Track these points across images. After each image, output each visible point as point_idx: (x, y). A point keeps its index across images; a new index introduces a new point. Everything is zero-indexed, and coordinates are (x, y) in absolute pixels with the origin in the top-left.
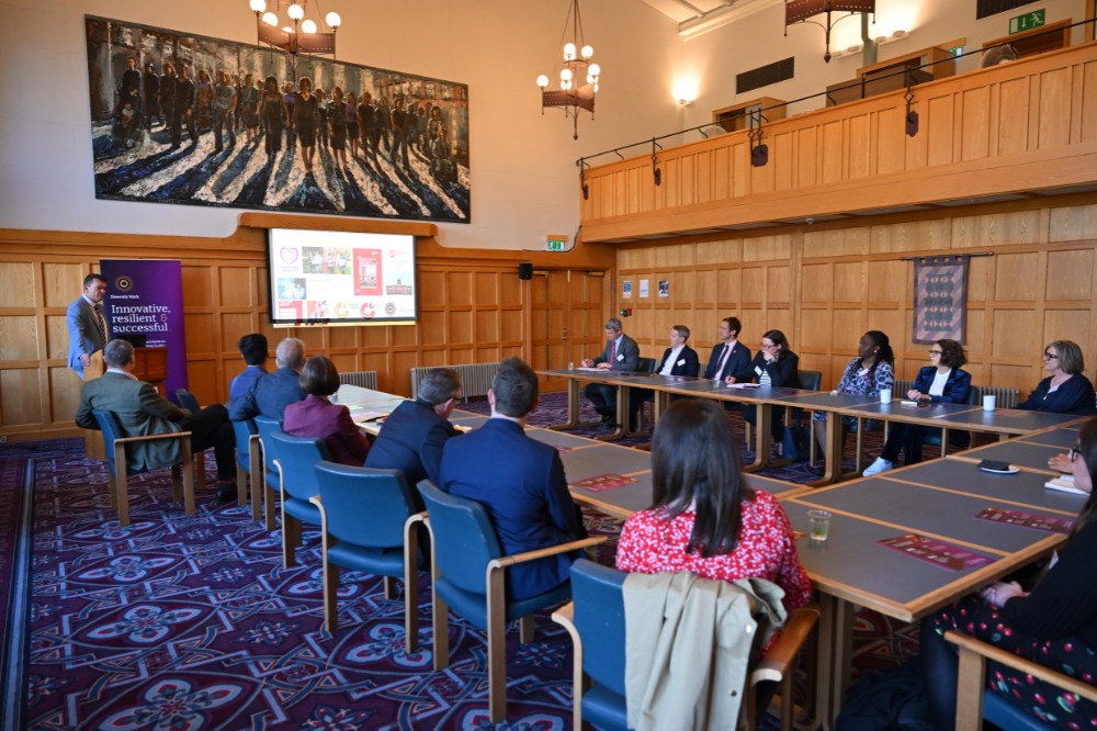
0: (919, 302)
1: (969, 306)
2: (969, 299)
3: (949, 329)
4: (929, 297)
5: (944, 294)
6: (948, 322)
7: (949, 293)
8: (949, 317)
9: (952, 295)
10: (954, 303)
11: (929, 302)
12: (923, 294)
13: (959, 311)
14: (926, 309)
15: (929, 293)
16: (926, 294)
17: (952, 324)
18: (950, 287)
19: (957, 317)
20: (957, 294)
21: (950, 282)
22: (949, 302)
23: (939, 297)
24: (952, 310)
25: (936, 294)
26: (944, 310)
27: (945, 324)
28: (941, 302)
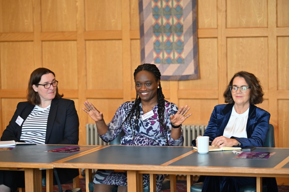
0: (146, 31)
1: (201, 34)
2: (200, 25)
3: (180, 61)
4: (157, 24)
5: (173, 21)
6: (180, 53)
7: (179, 19)
8: (180, 47)
9: (182, 21)
10: (185, 30)
11: (157, 30)
12: (150, 20)
13: (191, 40)
14: (154, 38)
15: (157, 19)
16: (154, 21)
17: (183, 56)
18: (179, 12)
19: (189, 47)
20: (187, 21)
21: (178, 6)
22: (179, 29)
23: (168, 23)
24: (182, 38)
25: (165, 21)
26: (174, 38)
27: (176, 55)
28: (170, 30)
